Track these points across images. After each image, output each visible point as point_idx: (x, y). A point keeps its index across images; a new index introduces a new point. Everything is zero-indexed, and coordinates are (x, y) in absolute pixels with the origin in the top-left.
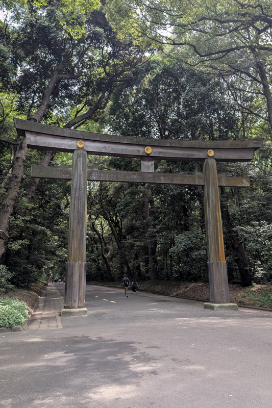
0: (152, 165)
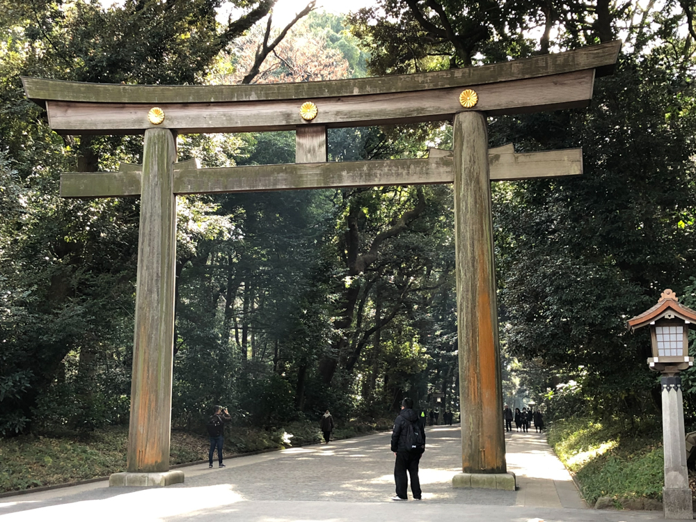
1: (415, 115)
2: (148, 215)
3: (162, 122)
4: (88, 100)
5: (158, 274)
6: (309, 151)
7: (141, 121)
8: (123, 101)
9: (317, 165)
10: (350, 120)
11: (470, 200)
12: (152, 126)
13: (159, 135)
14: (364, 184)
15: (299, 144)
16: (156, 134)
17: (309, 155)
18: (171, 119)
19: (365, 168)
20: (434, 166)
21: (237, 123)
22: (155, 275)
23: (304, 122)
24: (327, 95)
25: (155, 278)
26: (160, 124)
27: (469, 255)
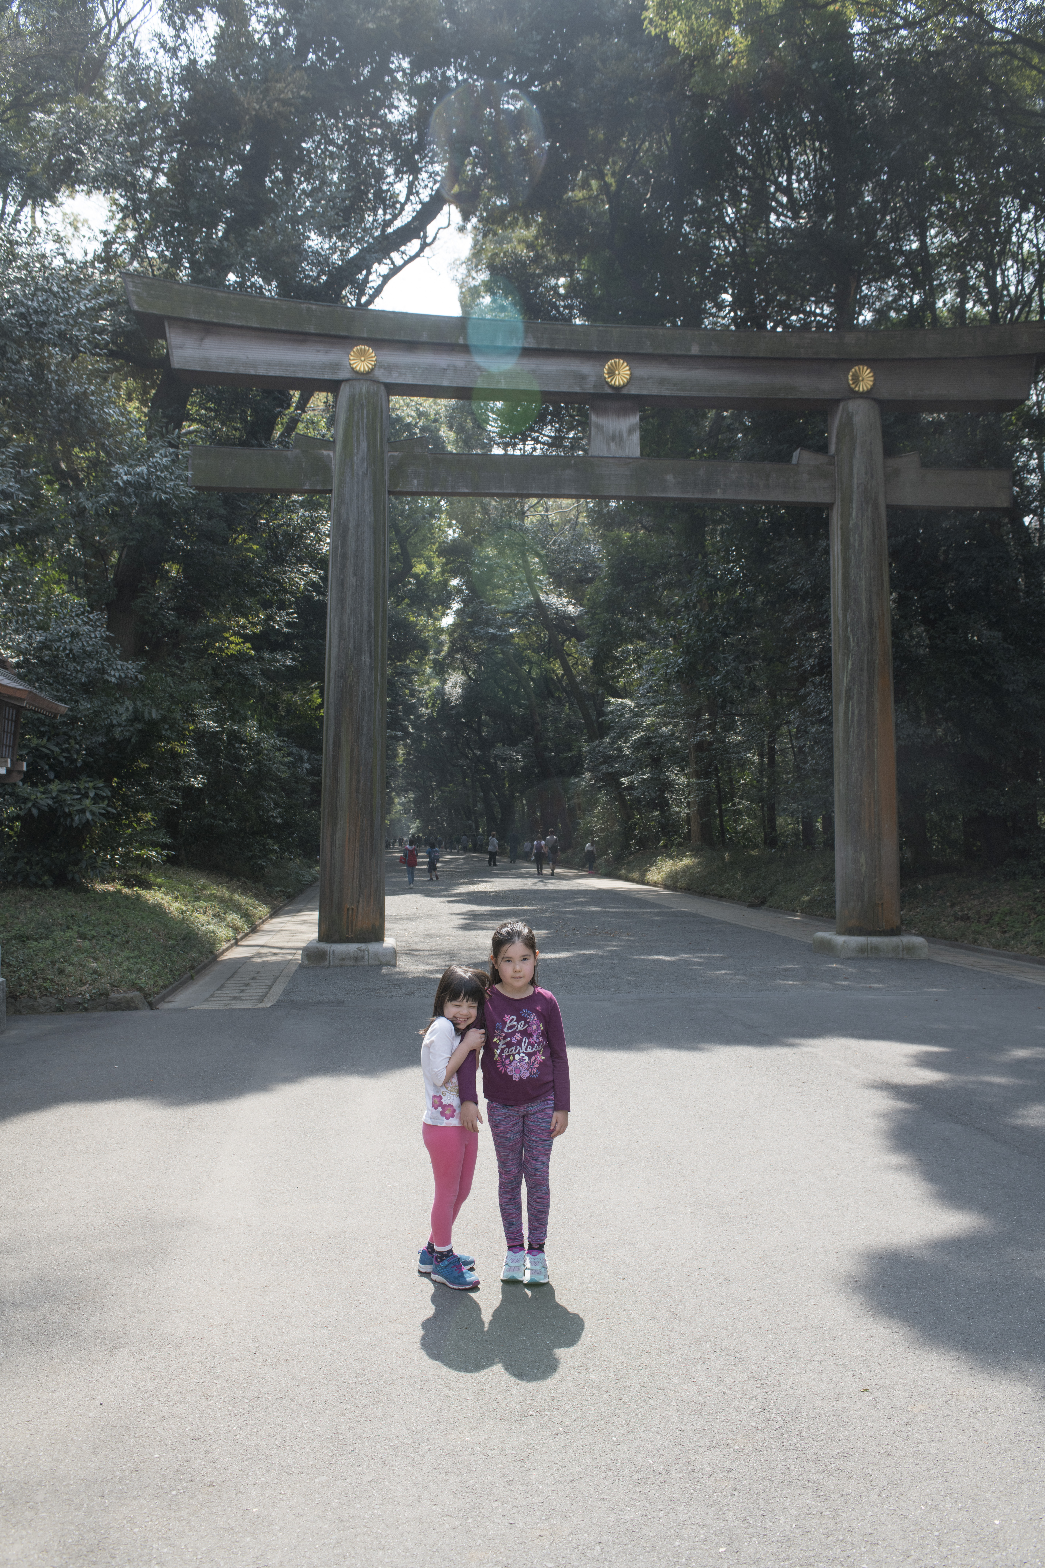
0: (630, 431)
1: (782, 395)
2: (352, 524)
3: (372, 370)
4: (244, 323)
5: (369, 622)
6: (613, 438)
7: (335, 367)
8: (307, 330)
9: (626, 461)
10: (682, 394)
11: (867, 534)
12: (354, 376)
13: (368, 392)
14: (699, 496)
15: (597, 426)
16: (364, 390)
17: (613, 445)
18: (389, 368)
19: (702, 472)
20: (805, 477)
21: (499, 382)
22: (366, 624)
23: (609, 391)
24: (650, 350)
25: (365, 629)
26: (368, 373)
27: (865, 615)
